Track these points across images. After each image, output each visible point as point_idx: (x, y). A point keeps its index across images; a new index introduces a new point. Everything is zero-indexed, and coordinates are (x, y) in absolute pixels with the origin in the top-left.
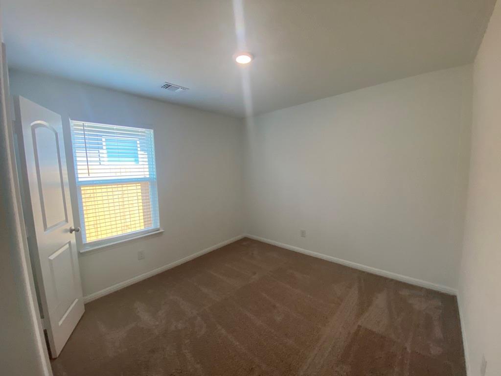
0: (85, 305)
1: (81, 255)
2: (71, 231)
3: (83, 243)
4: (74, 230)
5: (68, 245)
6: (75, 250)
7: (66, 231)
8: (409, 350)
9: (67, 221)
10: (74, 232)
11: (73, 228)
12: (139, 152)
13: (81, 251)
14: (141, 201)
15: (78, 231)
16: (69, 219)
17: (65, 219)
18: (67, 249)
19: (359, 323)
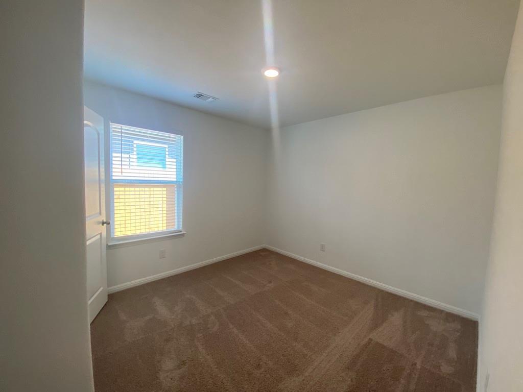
0: (108, 295)
1: (109, 247)
2: (103, 223)
3: (112, 237)
4: (105, 223)
5: (99, 236)
6: (104, 242)
7: (99, 223)
8: (418, 366)
9: (100, 213)
10: (105, 224)
11: (105, 221)
12: (167, 160)
13: (110, 244)
14: (165, 206)
15: (109, 224)
16: (102, 212)
17: (99, 211)
18: (97, 240)
19: (371, 336)
